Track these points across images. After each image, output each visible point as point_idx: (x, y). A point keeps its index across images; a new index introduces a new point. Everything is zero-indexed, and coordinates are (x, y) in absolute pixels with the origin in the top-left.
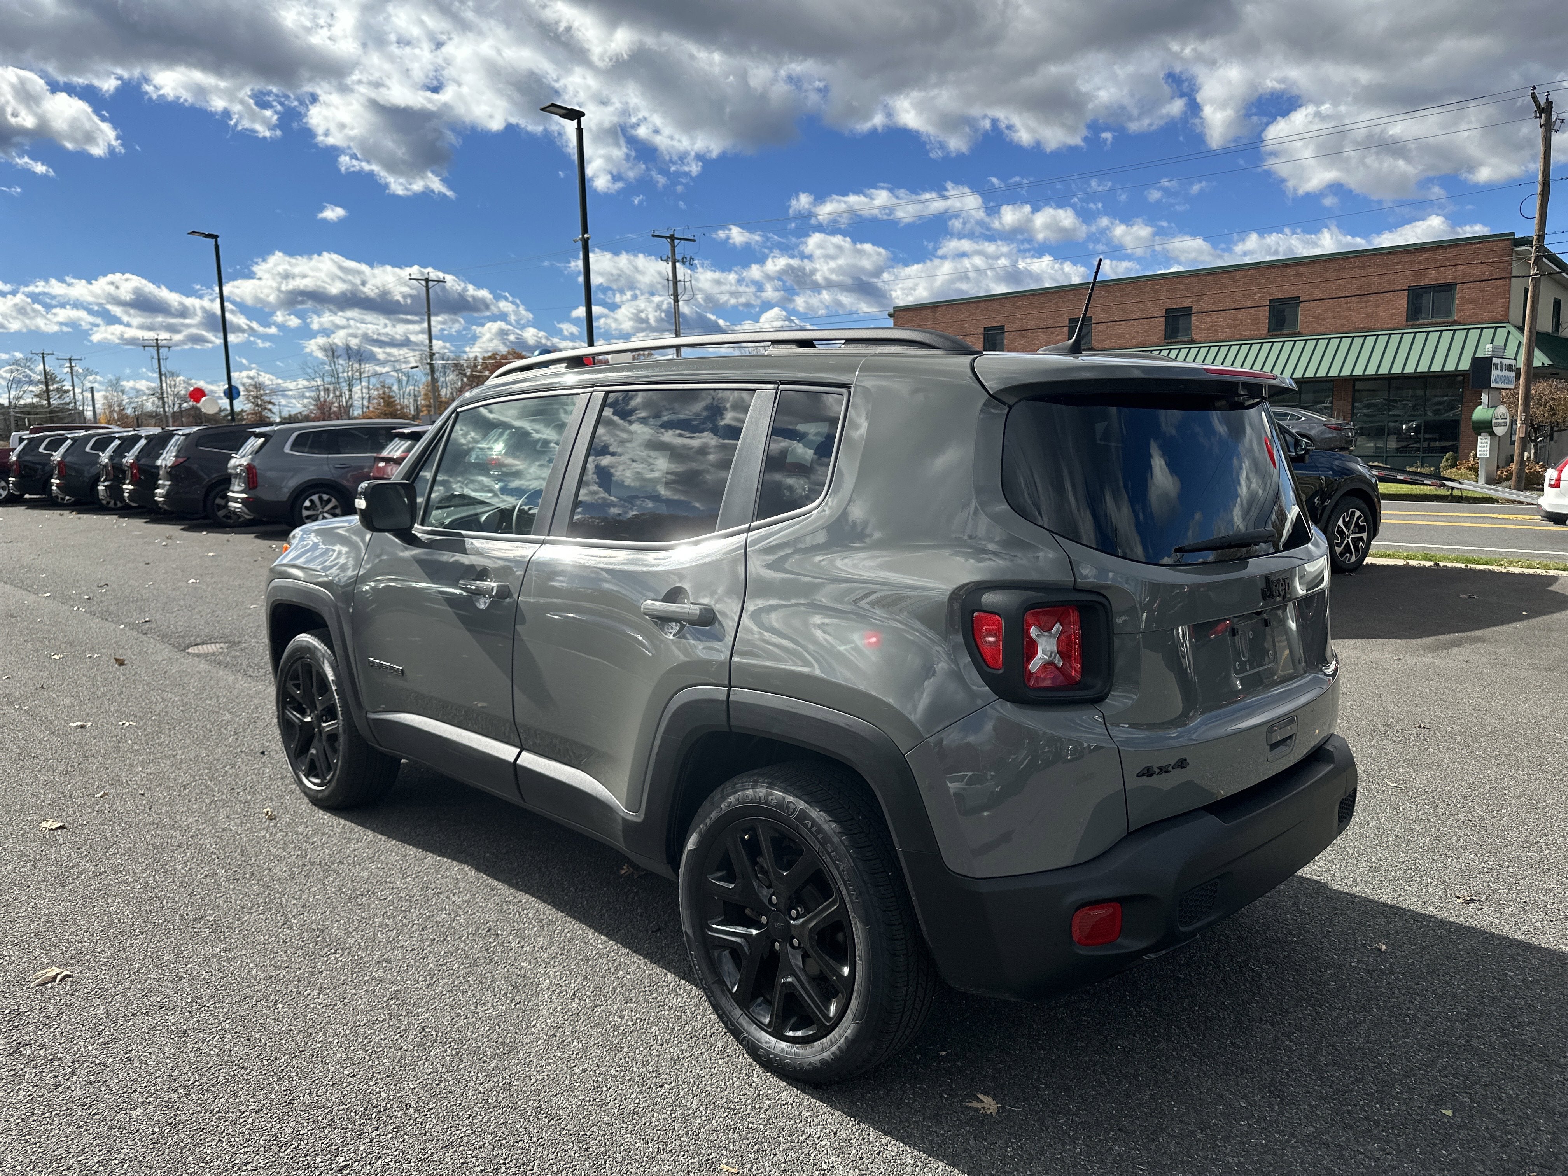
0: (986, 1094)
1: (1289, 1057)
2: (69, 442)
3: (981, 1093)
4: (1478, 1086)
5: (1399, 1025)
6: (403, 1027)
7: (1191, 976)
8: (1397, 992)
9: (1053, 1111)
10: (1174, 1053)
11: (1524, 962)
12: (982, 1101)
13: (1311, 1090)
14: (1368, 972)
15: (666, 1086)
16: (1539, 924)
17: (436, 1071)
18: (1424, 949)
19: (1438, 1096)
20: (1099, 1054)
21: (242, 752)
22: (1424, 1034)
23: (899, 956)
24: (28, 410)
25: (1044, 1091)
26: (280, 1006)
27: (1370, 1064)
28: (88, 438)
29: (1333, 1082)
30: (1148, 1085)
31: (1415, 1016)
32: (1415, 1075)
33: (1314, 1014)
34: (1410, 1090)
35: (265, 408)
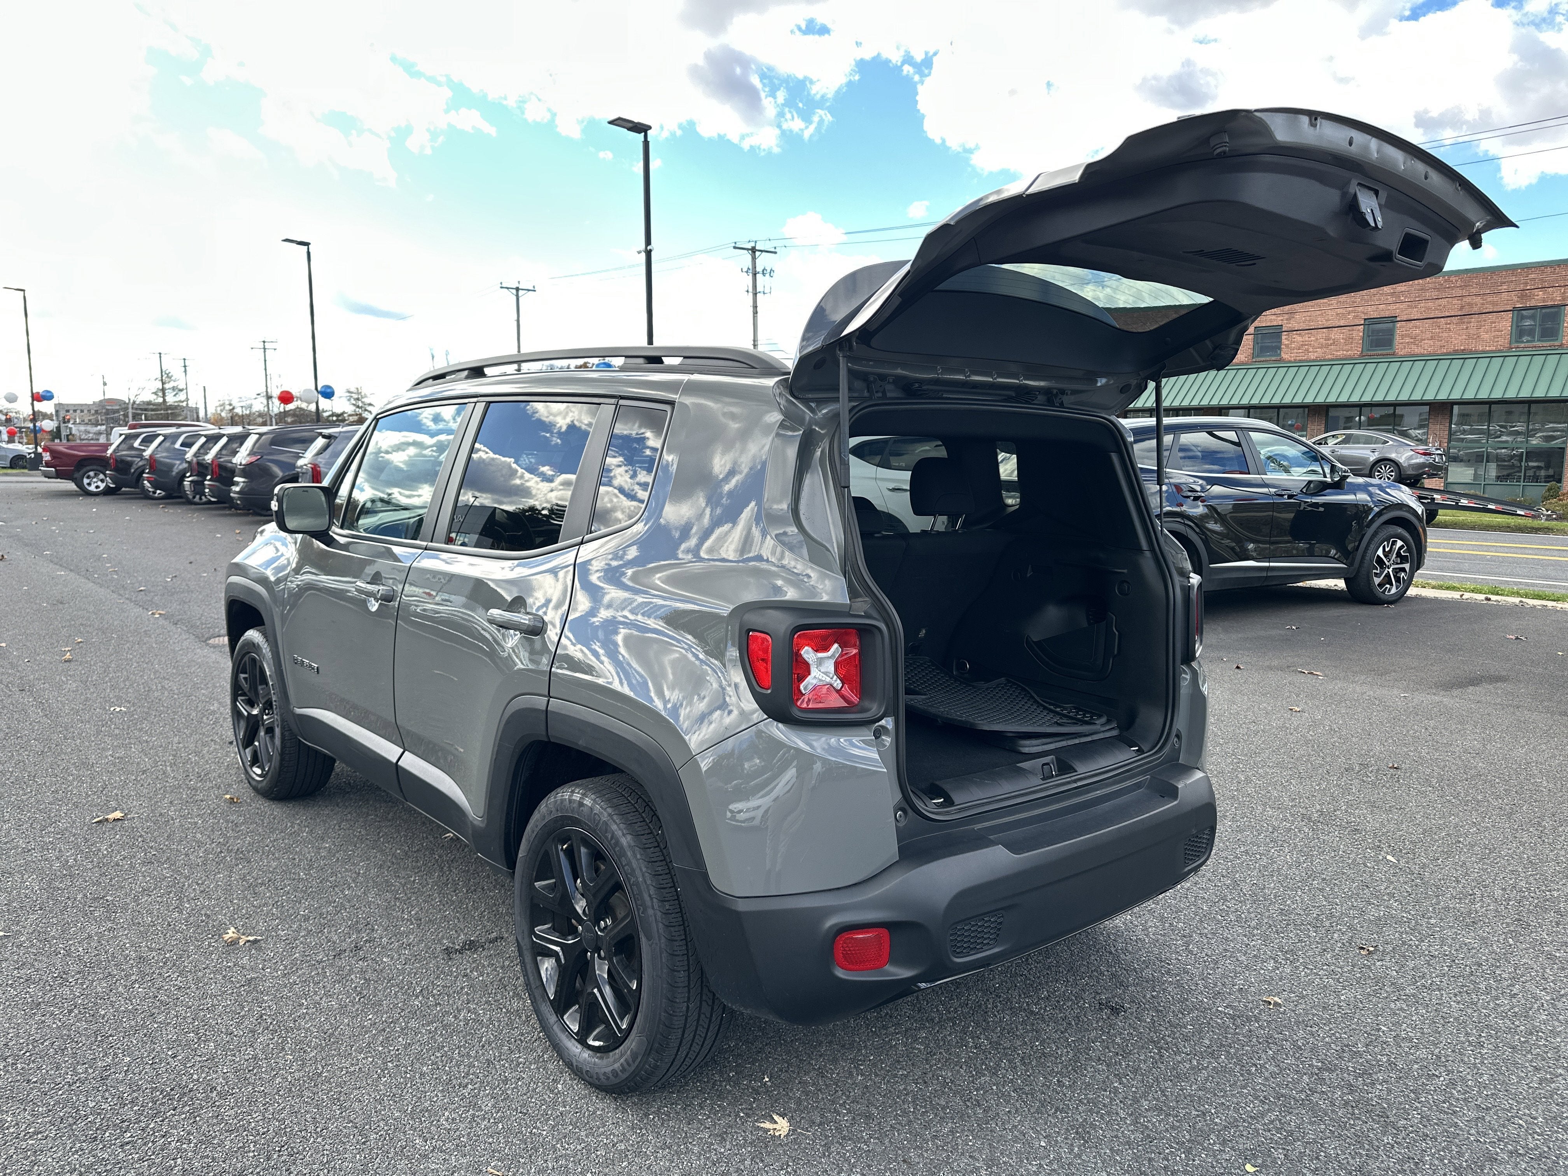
0: (783, 1116)
1: (1111, 1099)
2: (161, 438)
3: (777, 1114)
4: (1299, 1143)
5: (1242, 1075)
6: (243, 1013)
7: (1045, 1010)
8: (1254, 1040)
9: (844, 1138)
10: (994, 1088)
11: (1405, 1017)
12: (776, 1122)
13: (1120, 1135)
14: (1233, 1017)
15: (470, 1086)
16: (1438, 979)
17: (255, 1057)
18: (1303, 997)
19: (1251, 1150)
20: (916, 1084)
21: (212, 740)
22: (1264, 1085)
23: (679, 971)
24: (146, 407)
25: (844, 1116)
26: (137, 986)
27: (1194, 1112)
28: (177, 436)
29: (1147, 1127)
30: (952, 1118)
31: (1262, 1066)
32: (1237, 1126)
33: (1157, 1057)
34: (1224, 1143)
35: (366, 410)
